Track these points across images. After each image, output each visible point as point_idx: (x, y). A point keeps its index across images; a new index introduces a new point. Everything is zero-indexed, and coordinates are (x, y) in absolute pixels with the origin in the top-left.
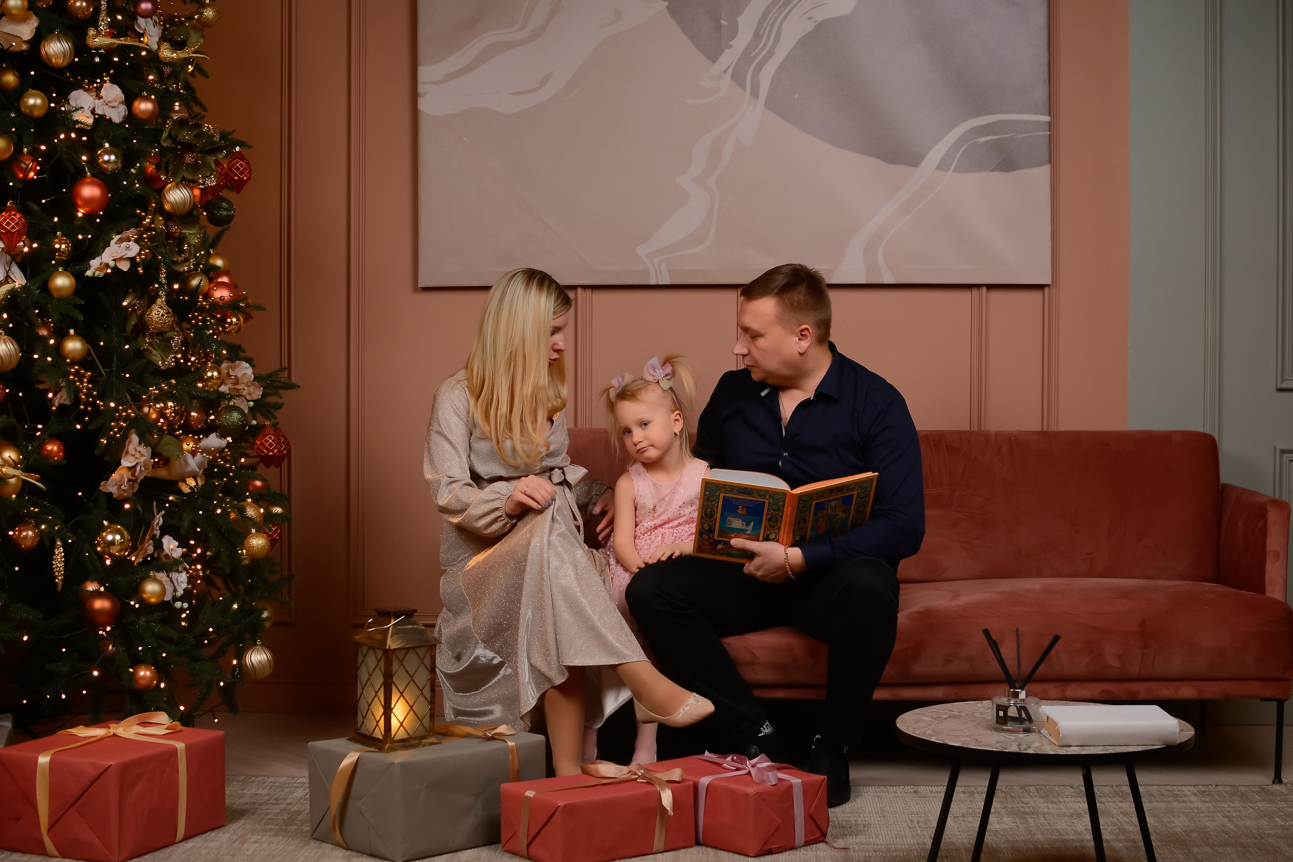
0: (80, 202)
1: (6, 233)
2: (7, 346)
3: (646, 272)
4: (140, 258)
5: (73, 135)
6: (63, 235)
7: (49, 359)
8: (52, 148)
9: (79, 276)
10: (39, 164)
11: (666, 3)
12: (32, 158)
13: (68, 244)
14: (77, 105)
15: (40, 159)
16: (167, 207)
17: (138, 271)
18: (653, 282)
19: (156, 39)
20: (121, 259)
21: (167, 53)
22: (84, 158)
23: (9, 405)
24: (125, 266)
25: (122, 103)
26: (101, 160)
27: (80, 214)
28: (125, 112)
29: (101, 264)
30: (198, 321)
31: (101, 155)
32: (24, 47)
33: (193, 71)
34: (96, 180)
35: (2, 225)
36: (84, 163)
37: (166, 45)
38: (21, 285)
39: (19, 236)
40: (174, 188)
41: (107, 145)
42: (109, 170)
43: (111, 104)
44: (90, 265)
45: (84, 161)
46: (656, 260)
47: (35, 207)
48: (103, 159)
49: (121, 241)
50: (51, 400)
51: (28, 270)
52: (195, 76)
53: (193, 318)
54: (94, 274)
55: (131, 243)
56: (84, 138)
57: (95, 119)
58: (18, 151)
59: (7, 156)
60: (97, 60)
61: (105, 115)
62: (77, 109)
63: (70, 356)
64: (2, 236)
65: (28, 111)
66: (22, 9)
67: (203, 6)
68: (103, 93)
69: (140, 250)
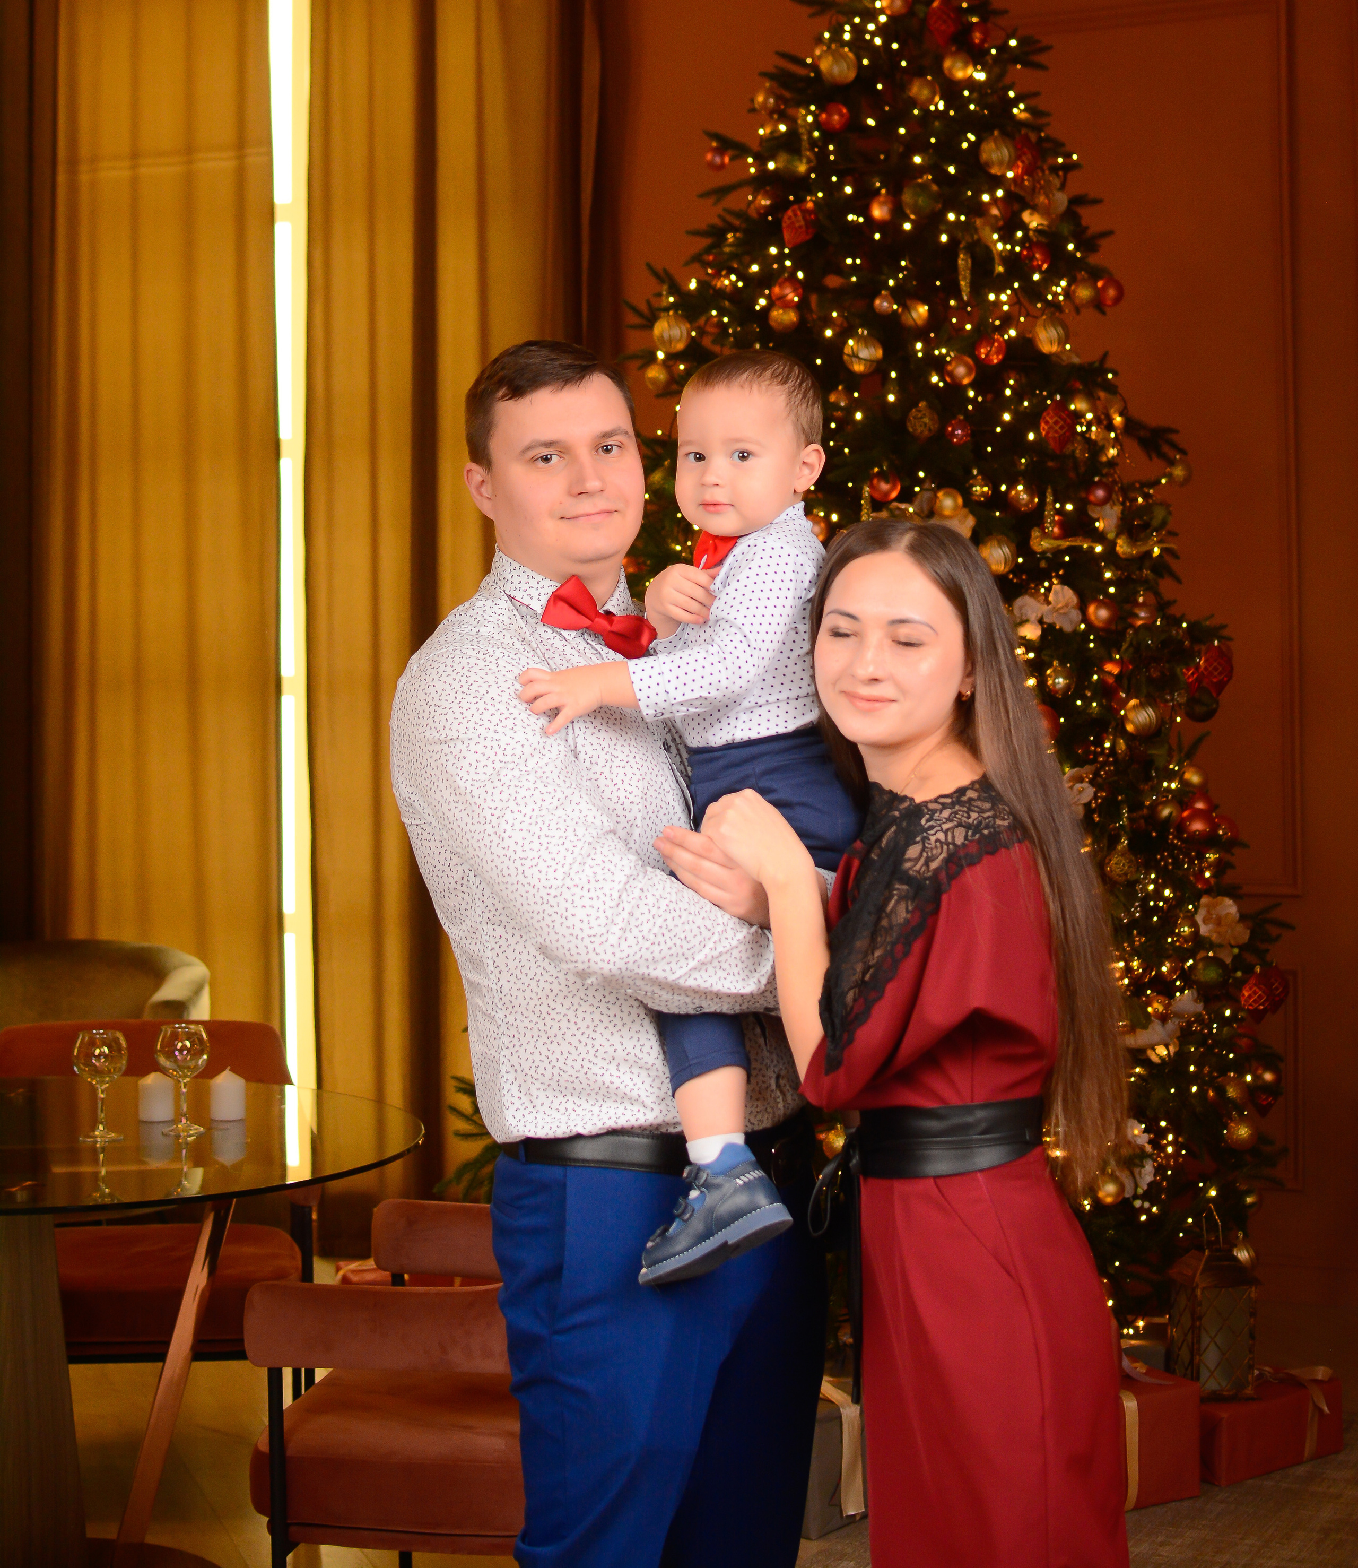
4: (1096, 802)
14: (1022, 614)
16: (1130, 728)
17: (1094, 818)
19: (1114, 522)
21: (1124, 548)
25: (1075, 606)
26: (1051, 683)
28: (1078, 617)
30: (1167, 864)
31: (1050, 677)
34: (1045, 707)
37: (1124, 538)
40: (1136, 706)
41: (1056, 664)
42: (1059, 694)
43: (1062, 611)
48: (1053, 681)
53: (1161, 860)
55: (1085, 785)
56: (1031, 655)
57: (1043, 630)
60: (1043, 563)
61: (1055, 624)
62: (1023, 622)
66: (956, 507)
67: (1172, 463)
68: (1051, 598)
69: (1096, 793)
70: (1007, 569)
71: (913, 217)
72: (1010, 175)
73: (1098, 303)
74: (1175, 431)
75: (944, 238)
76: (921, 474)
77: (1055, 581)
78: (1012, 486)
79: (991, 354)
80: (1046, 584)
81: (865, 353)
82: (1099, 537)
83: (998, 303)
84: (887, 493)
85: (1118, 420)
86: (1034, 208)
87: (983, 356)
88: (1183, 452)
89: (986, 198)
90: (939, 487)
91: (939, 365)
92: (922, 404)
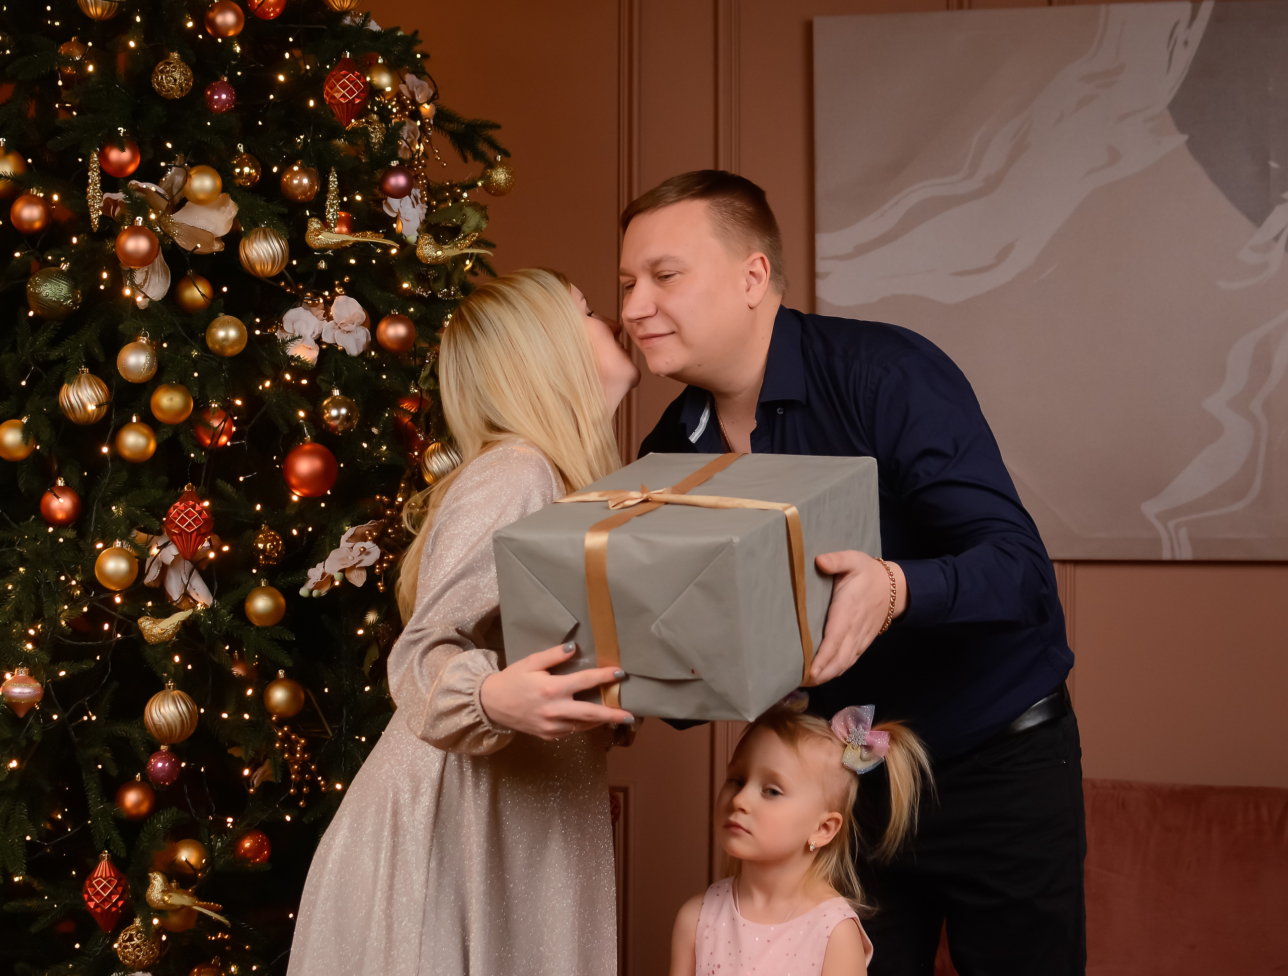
0: (294, 481)
1: (180, 534)
2: (177, 708)
3: (1157, 541)
4: (381, 568)
5: (288, 377)
6: (271, 528)
7: (246, 716)
8: (254, 400)
9: (290, 592)
10: (235, 423)
11: (1185, 137)
12: (224, 414)
13: (277, 541)
14: (294, 330)
15: (236, 418)
16: (429, 479)
17: (378, 587)
18: (1166, 555)
19: (415, 223)
20: (353, 568)
21: (428, 251)
22: (302, 414)
23: (185, 788)
24: (358, 579)
25: (363, 325)
26: (327, 415)
27: (295, 498)
28: (367, 338)
29: (324, 574)
31: (327, 408)
32: (217, 247)
33: (473, 267)
34: (319, 447)
35: (174, 522)
36: (301, 421)
37: (427, 238)
38: (205, 605)
39: (199, 538)
40: (438, 451)
41: (336, 393)
42: (340, 429)
43: (346, 328)
44: (307, 576)
45: (302, 419)
46: (1171, 524)
47: (229, 488)
48: (330, 413)
49: (354, 538)
50: (248, 778)
51: (216, 584)
52: (476, 274)
54: (311, 592)
55: (369, 545)
56: (304, 382)
57: (321, 351)
58: (201, 407)
59: (184, 417)
60: (323, 265)
61: (336, 344)
62: (294, 339)
63: (278, 711)
64: (174, 537)
65: (217, 347)
66: (213, 192)
67: (492, 165)
68: (333, 311)
69: (382, 555)
70: (275, 271)
74: (498, 127)
76: (170, 145)
77: (339, 291)
78: (286, 166)
79: (266, 5)
80: (327, 293)
82: (397, 238)
84: (122, 166)
85: (426, 108)
88: (505, 154)
90: (192, 165)
92: (176, 55)
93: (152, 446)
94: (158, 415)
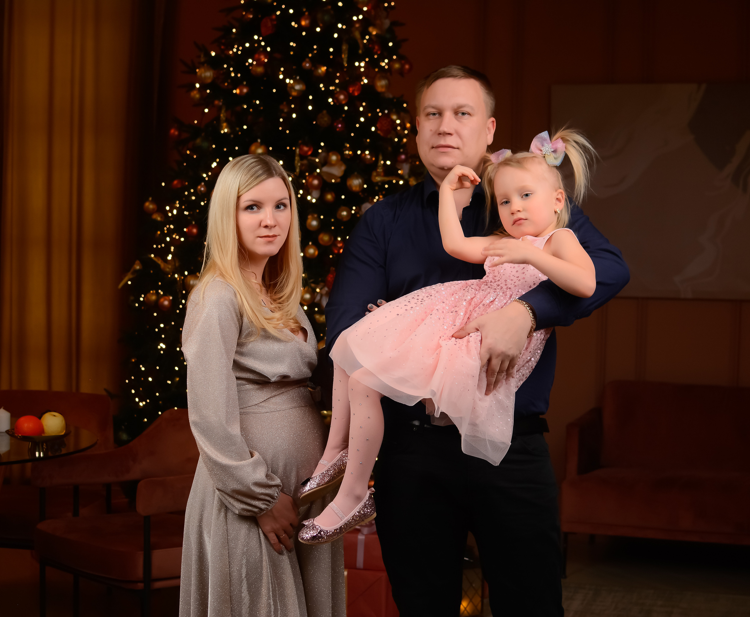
3: (679, 291)
11: (694, 136)
18: (682, 297)
32: (339, 180)
46: (684, 285)
58: (334, 240)
65: (340, 218)
66: (337, 160)
70: (359, 190)
71: (321, 25)
72: (365, 9)
73: (401, 72)
75: (336, 36)
76: (322, 144)
77: (381, 197)
78: (363, 152)
79: (355, 91)
80: (377, 197)
81: (297, 87)
82: (401, 177)
83: (360, 67)
84: (307, 152)
85: (408, 125)
86: (375, 26)
87: (351, 92)
89: (355, 18)
90: (331, 151)
91: (332, 94)
92: (325, 112)
93: (317, 253)
94: (321, 242)
